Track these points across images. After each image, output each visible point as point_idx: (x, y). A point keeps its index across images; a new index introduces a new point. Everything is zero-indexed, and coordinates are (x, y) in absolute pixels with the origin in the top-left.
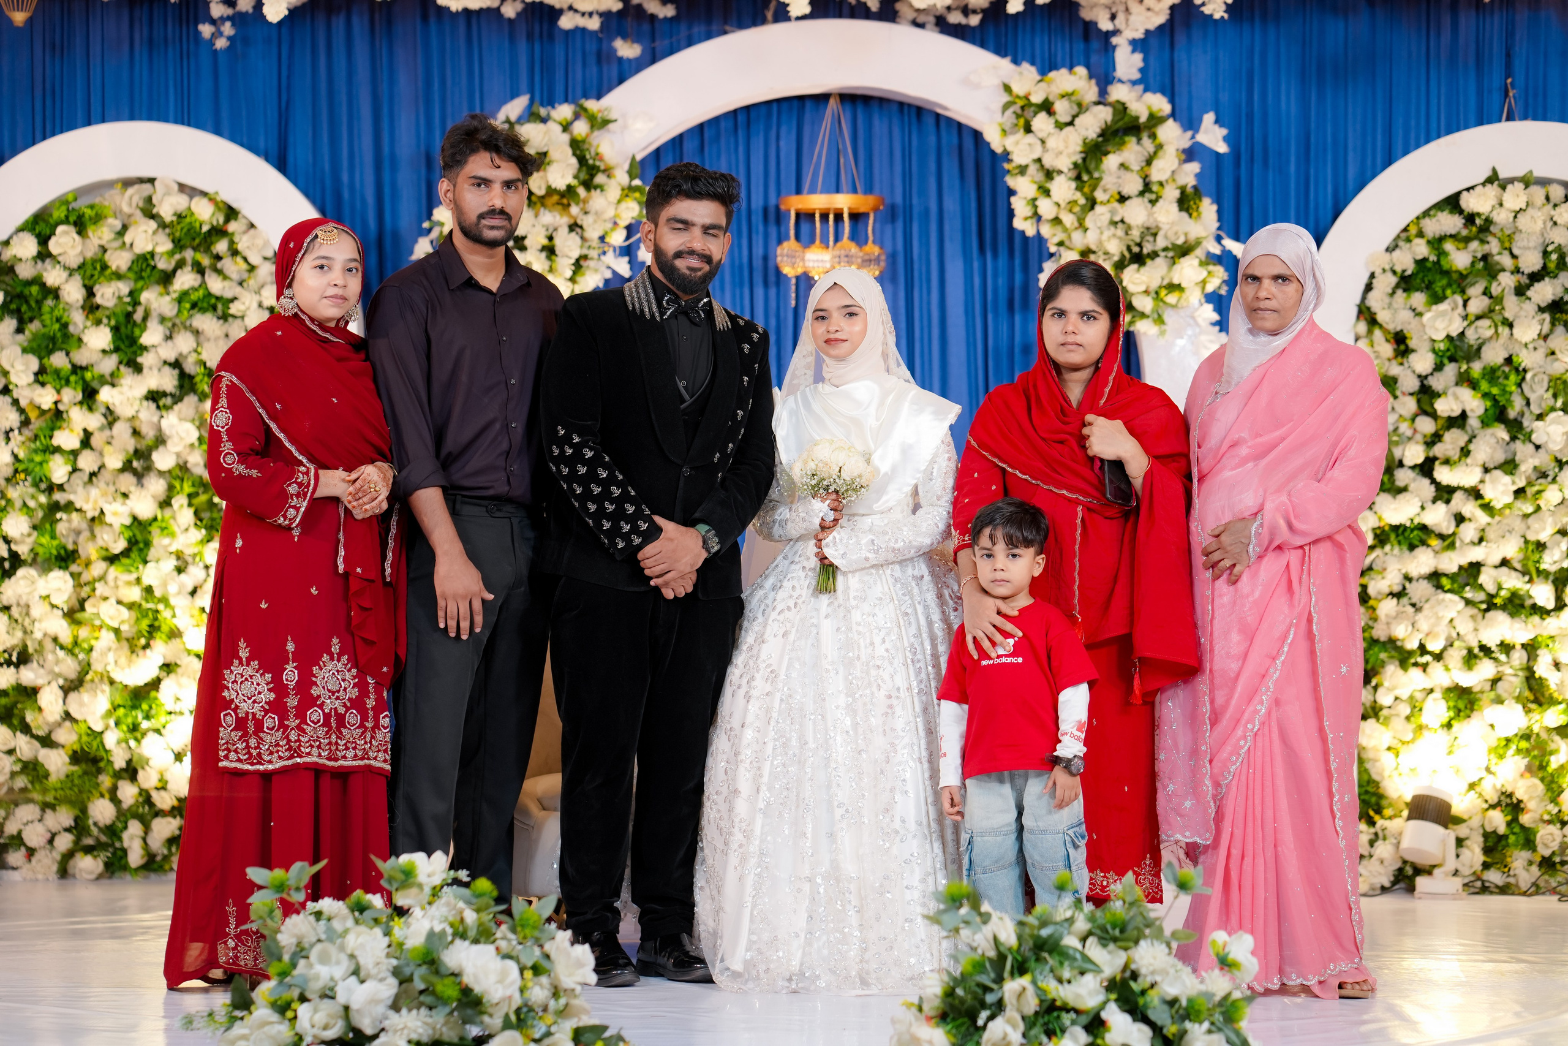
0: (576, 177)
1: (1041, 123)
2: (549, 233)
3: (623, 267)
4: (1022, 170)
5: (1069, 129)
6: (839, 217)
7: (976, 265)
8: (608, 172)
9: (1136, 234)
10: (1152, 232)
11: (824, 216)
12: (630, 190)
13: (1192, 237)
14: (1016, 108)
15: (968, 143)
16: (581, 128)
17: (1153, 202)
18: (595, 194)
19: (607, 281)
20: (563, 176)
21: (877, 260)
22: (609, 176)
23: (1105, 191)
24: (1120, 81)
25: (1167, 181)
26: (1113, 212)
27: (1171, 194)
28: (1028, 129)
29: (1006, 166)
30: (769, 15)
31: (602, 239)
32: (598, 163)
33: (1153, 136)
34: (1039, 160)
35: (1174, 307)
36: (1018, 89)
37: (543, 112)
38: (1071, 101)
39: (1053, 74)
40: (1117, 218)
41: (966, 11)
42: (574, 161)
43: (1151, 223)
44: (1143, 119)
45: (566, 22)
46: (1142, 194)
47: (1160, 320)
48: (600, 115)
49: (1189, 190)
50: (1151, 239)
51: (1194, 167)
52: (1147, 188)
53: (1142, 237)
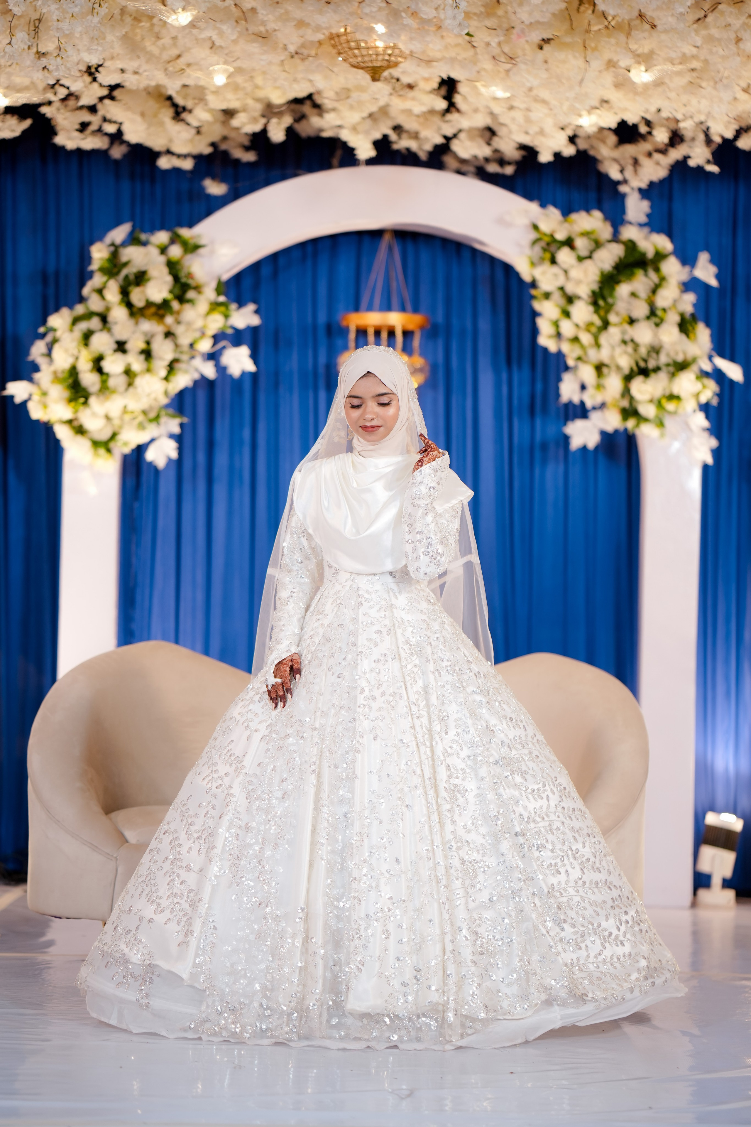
0: (171, 292)
1: (564, 255)
2: (147, 339)
3: (209, 371)
4: (547, 296)
5: (588, 263)
6: (391, 333)
7: (504, 376)
8: (198, 289)
9: (643, 351)
10: (655, 350)
11: (378, 333)
12: (215, 306)
13: (689, 357)
14: (543, 244)
15: (500, 275)
16: (176, 251)
17: (657, 325)
18: (187, 307)
19: (196, 383)
20: (160, 291)
21: (421, 370)
22: (199, 292)
23: (617, 314)
24: (630, 223)
25: (670, 308)
26: (624, 332)
27: (673, 318)
28: (553, 261)
29: (533, 292)
30: (335, 161)
31: (192, 345)
32: (191, 282)
33: (657, 270)
34: (562, 289)
35: (675, 413)
36: (545, 227)
37: (143, 237)
38: (590, 239)
39: (574, 216)
40: (627, 338)
41: (502, 162)
42: (169, 279)
43: (656, 343)
44: (650, 254)
45: (164, 163)
46: (648, 318)
47: (660, 424)
48: (192, 242)
49: (687, 316)
50: (654, 355)
51: (690, 298)
52: (653, 313)
53: (649, 353)
